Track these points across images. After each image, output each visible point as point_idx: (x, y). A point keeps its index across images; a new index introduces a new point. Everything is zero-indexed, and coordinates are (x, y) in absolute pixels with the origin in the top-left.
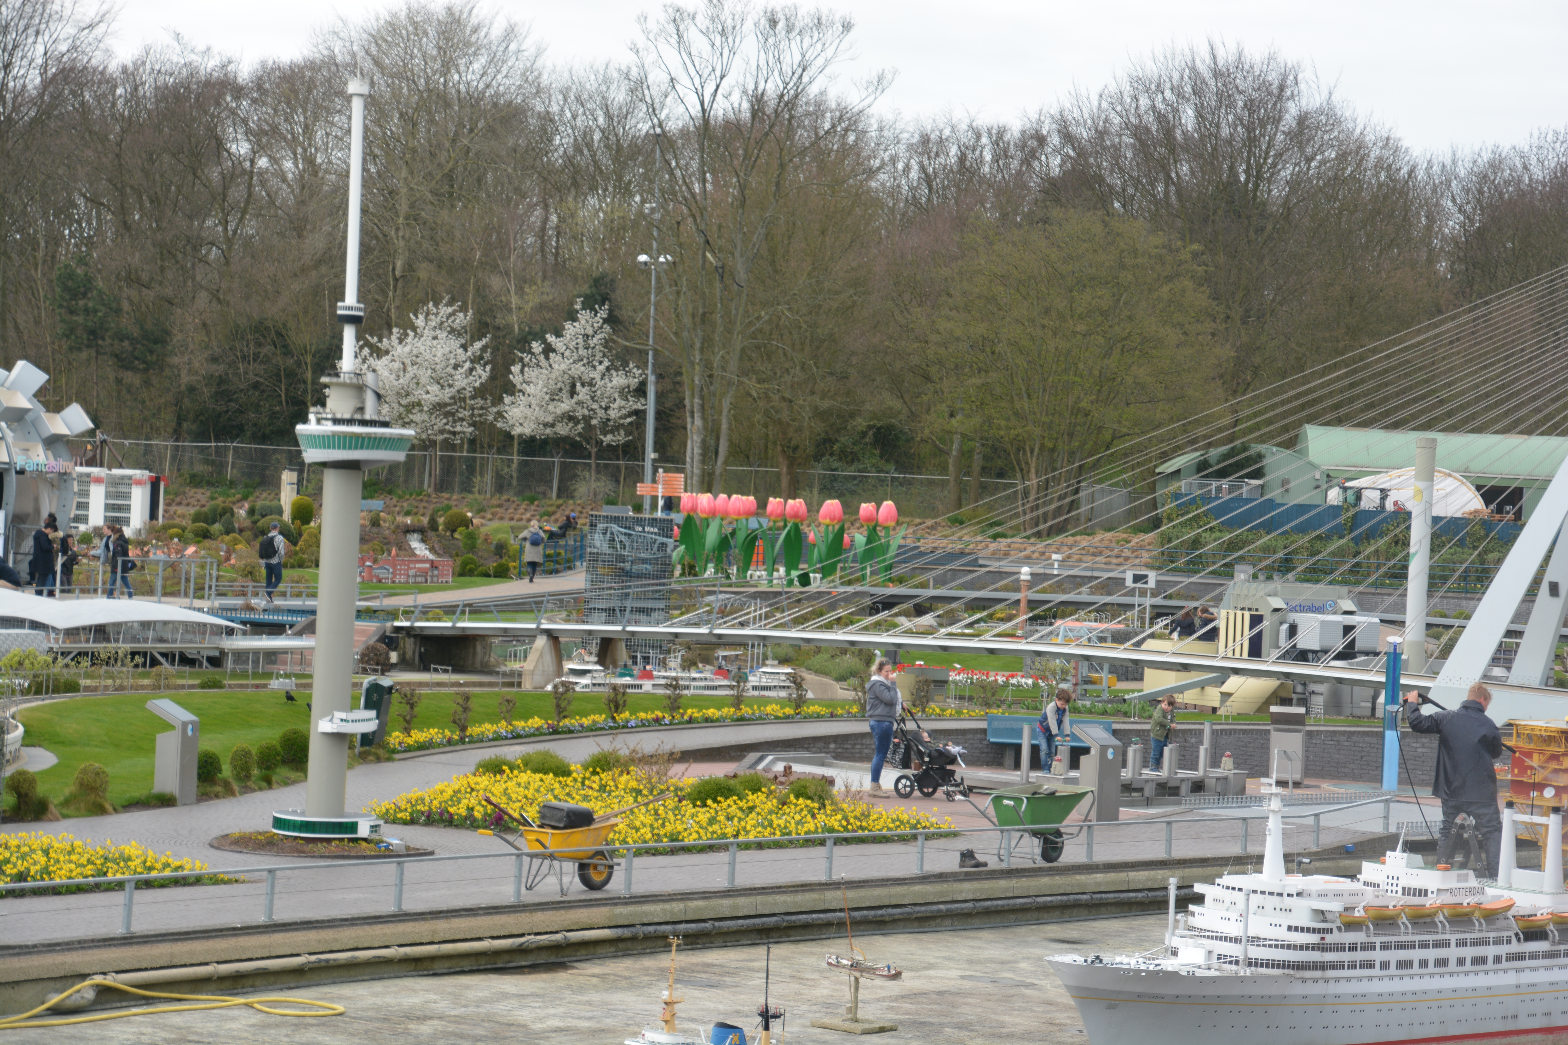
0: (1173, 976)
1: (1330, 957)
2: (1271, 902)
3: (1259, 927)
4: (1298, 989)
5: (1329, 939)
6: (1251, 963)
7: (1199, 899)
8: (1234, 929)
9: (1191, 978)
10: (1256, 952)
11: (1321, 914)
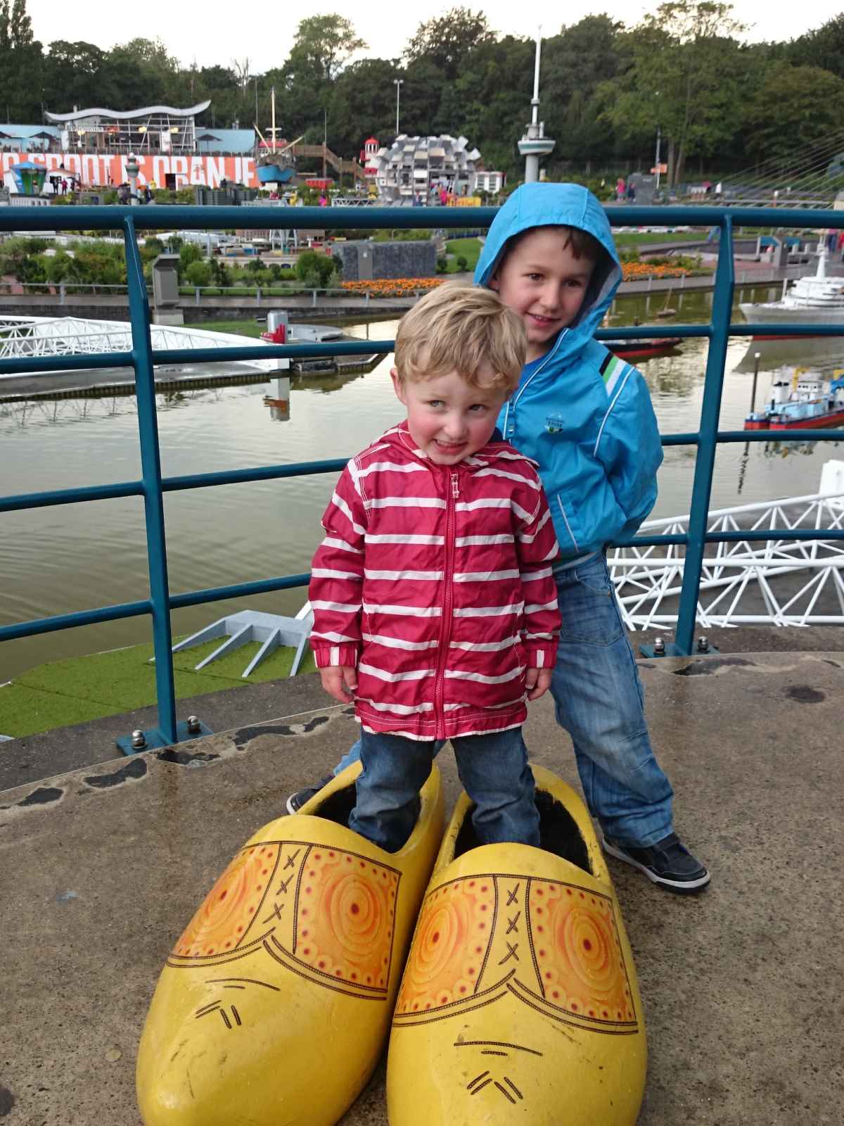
0: (781, 310)
1: (835, 303)
2: (819, 286)
3: (812, 294)
4: (824, 314)
5: (837, 297)
6: (809, 306)
7: (795, 286)
8: (804, 295)
9: (787, 311)
10: (811, 302)
11: (835, 290)
